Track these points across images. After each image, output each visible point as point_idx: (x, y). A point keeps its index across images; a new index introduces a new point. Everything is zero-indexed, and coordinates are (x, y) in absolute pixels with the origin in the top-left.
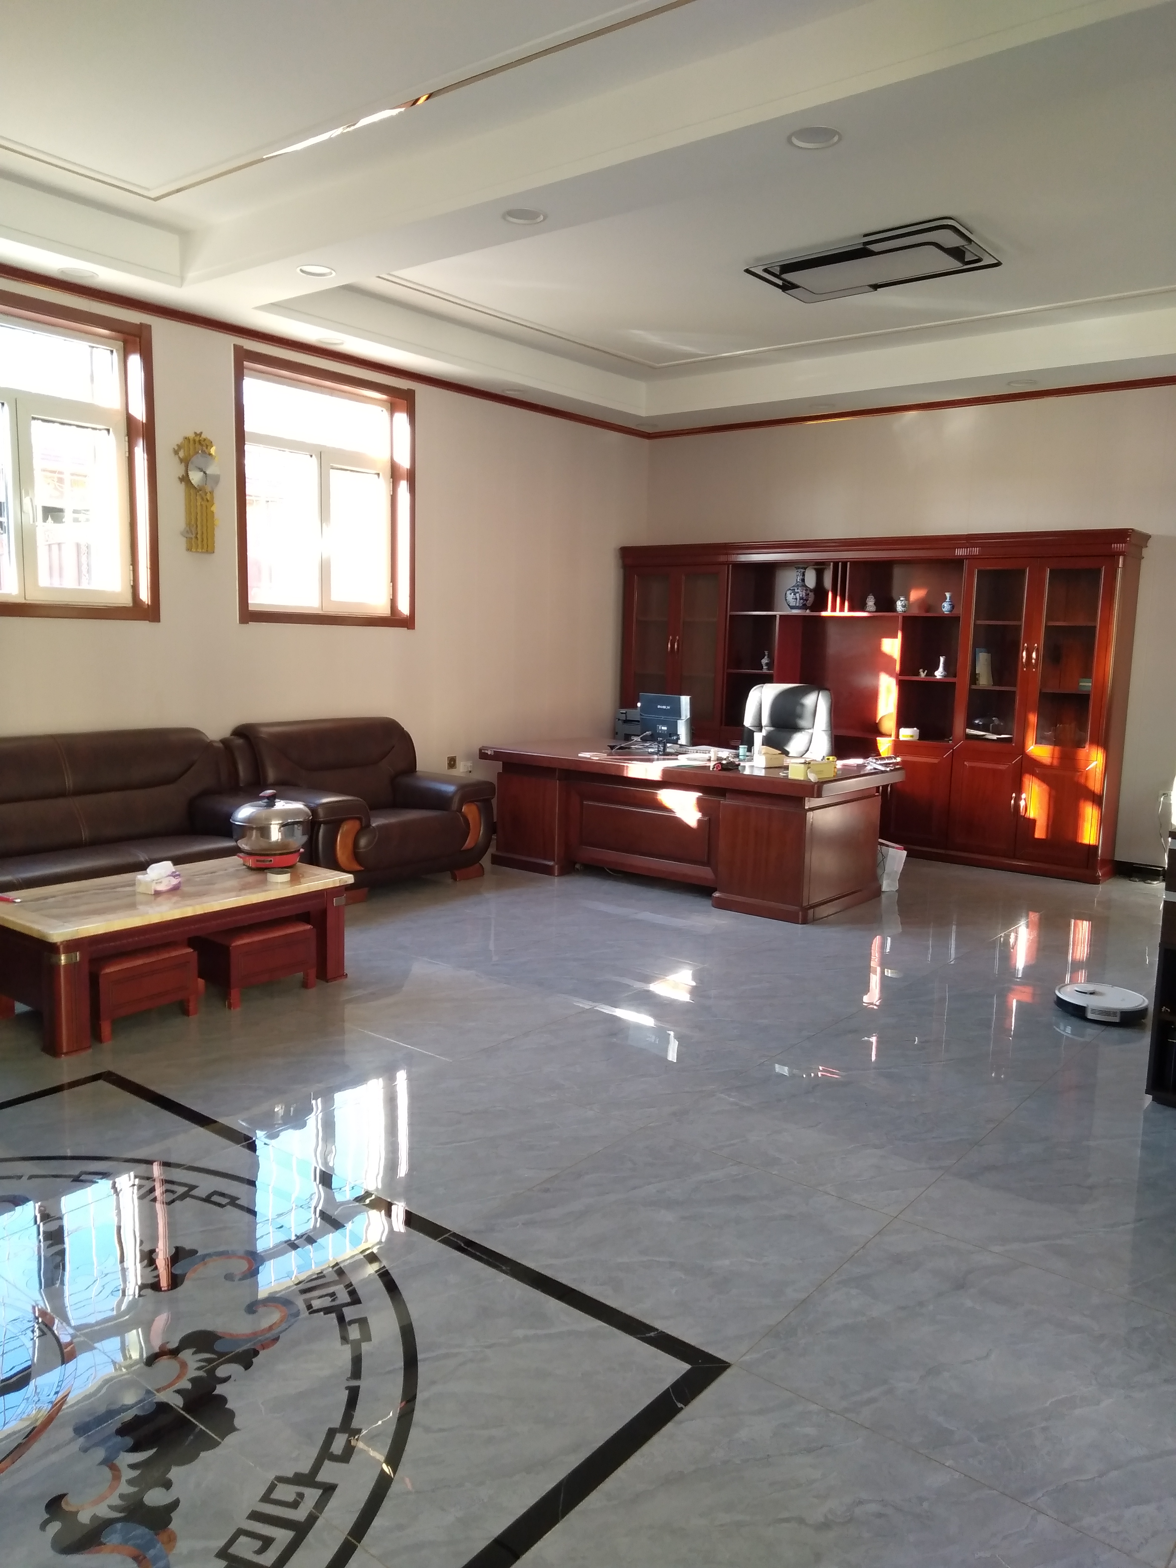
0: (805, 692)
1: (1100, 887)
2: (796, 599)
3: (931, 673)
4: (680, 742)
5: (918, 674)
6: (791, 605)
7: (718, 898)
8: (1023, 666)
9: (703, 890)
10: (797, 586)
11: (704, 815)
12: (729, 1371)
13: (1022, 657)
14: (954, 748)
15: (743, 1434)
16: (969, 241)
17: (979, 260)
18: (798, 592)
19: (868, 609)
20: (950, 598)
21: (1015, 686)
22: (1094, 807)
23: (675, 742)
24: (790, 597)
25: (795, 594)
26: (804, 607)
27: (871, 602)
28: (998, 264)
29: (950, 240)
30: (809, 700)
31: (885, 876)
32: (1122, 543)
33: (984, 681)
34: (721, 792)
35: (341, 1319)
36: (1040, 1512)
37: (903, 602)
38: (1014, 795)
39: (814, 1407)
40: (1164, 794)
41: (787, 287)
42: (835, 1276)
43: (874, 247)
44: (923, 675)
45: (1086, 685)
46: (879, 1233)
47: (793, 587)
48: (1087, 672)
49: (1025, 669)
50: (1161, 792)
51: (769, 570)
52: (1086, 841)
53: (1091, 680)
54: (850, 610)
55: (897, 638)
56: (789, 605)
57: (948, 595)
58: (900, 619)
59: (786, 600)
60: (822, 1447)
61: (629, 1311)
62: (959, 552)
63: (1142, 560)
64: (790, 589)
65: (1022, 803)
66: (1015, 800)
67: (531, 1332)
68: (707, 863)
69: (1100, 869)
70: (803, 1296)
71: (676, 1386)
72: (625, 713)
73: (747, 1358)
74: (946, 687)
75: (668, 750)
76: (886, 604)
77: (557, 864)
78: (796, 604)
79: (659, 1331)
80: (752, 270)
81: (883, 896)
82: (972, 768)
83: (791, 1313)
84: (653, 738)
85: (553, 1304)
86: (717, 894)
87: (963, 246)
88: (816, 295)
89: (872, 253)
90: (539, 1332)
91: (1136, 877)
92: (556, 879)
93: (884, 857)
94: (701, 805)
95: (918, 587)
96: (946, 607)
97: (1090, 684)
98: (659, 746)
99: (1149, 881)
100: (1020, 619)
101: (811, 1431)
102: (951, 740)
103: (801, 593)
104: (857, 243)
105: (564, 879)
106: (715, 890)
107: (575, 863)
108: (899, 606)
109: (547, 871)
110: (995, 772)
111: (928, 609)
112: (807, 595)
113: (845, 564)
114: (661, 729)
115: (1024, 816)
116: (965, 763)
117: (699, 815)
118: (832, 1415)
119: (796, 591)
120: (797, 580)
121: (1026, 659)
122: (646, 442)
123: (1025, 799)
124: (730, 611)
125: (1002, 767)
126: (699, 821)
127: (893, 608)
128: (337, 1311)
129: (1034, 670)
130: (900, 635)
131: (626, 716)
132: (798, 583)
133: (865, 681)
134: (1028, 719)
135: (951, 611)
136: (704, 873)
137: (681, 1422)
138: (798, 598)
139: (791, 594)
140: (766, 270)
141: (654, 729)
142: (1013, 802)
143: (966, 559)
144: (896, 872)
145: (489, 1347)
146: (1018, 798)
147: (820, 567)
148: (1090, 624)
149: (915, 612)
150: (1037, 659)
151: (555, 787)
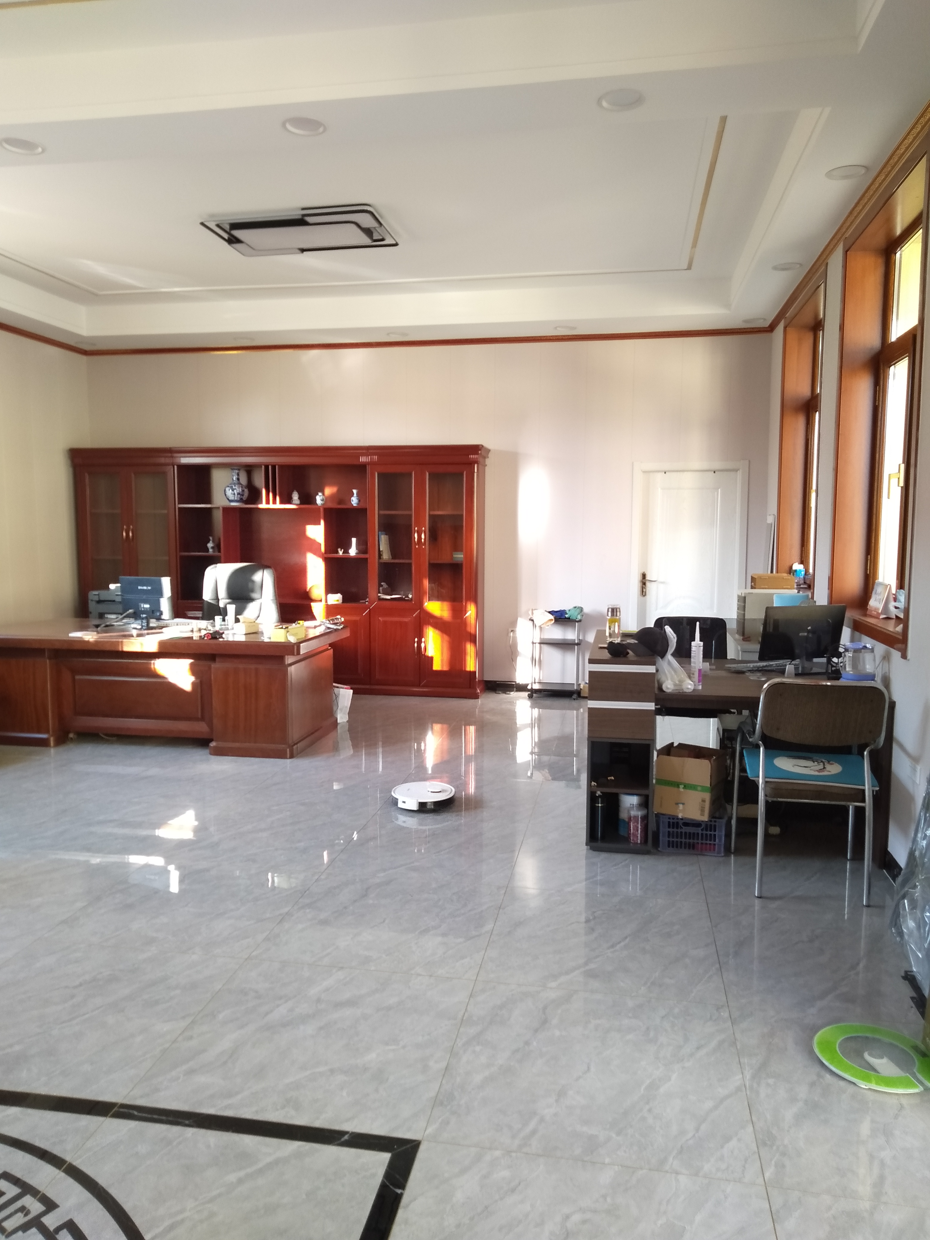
0: (252, 570)
1: (479, 701)
2: (234, 494)
3: (346, 551)
4: (163, 617)
5: (337, 552)
6: (230, 499)
7: (214, 747)
8: (415, 544)
9: (202, 742)
10: (235, 484)
11: (196, 678)
12: (422, 1148)
13: (415, 538)
14: (371, 608)
15: (459, 1196)
16: (381, 224)
17: (383, 240)
18: (235, 489)
19: (294, 502)
20: (357, 494)
21: (410, 558)
22: (472, 644)
23: (159, 619)
24: (229, 492)
25: (233, 490)
26: (241, 500)
27: (295, 496)
28: (396, 245)
29: (366, 221)
30: (258, 577)
31: (339, 711)
32: (474, 455)
33: (386, 556)
34: (212, 657)
35: (43, 1230)
36: (677, 1173)
37: (321, 497)
38: (416, 640)
39: (498, 1153)
40: (512, 631)
41: (233, 241)
42: (458, 1040)
43: (310, 220)
44: (341, 552)
45: (459, 556)
46: (471, 996)
47: (230, 484)
48: (457, 547)
49: (417, 547)
50: (510, 630)
51: (204, 471)
52: (468, 669)
53: (462, 553)
54: (281, 503)
55: (320, 524)
56: (228, 499)
57: (355, 491)
58: (322, 510)
59: (226, 495)
60: (520, 1184)
61: (317, 1124)
62: (363, 459)
63: (486, 468)
64: (228, 486)
65: (423, 645)
66: (417, 643)
67: (242, 1174)
68: (202, 719)
69: (478, 688)
70: (443, 1064)
71: (388, 1175)
72: (98, 595)
73: (429, 1130)
74: (360, 562)
75: (151, 625)
76: (307, 499)
77: (52, 736)
78: (234, 498)
79: (350, 1132)
80: (206, 223)
81: (338, 727)
82: (385, 622)
83: (443, 1082)
84: (136, 616)
85: (248, 1141)
86: (213, 744)
87: (375, 228)
88: (255, 251)
89: (306, 224)
90: (249, 1170)
91: (501, 691)
92: (52, 751)
93: (337, 697)
94: (194, 670)
95: (331, 484)
96: (354, 501)
97: (462, 556)
98: (142, 622)
99: (508, 693)
100: (411, 510)
101: (506, 1173)
102: (367, 602)
103: (238, 490)
104: (296, 214)
105: (61, 749)
106: (211, 740)
107: (68, 732)
108: (319, 500)
109: (43, 743)
110: (401, 623)
111: (341, 502)
112: (243, 491)
113: (274, 467)
114: (144, 608)
115: (425, 654)
116: (380, 618)
117: (192, 679)
118: (514, 1154)
119: (234, 487)
120: (233, 479)
121: (418, 539)
122: (84, 358)
123: (424, 642)
124: (178, 504)
125: (406, 620)
126: (193, 684)
127: (314, 502)
128: (36, 1223)
129: (423, 547)
130: (322, 522)
131: (99, 597)
132: (235, 482)
133: (294, 559)
134: (422, 583)
135: (358, 504)
136: (200, 728)
137: (407, 1206)
138: (236, 493)
139: (229, 490)
140: (218, 226)
141: (137, 607)
142: (416, 645)
143: (368, 465)
144: (346, 707)
145: (211, 1200)
146: (419, 642)
147: (249, 469)
148: (459, 513)
149: (330, 505)
150: (425, 539)
151: (46, 665)
